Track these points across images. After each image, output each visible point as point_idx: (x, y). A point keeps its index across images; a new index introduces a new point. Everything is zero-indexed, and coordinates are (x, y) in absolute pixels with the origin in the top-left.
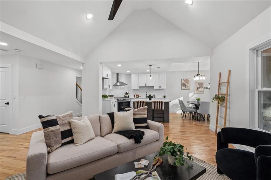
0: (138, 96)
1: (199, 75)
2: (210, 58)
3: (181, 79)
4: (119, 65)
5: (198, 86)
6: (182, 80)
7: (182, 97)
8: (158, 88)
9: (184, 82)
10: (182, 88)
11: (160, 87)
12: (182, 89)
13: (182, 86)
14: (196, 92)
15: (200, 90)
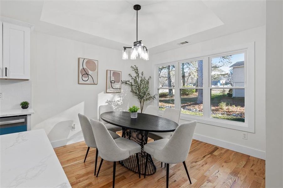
3: (79, 59)
5: (113, 79)
6: (81, 61)
7: (82, 104)
9: (85, 67)
10: (81, 81)
12: (79, 83)
13: (81, 76)
14: (108, 91)
15: (117, 85)
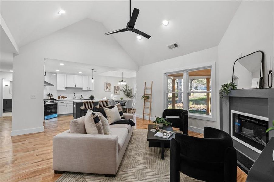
0: (63, 97)
1: (122, 81)
2: (136, 72)
4: (62, 64)
6: (106, 83)
7: (106, 98)
8: (87, 89)
9: (107, 85)
11: (88, 88)
12: (105, 91)
13: (106, 88)
14: (115, 93)
